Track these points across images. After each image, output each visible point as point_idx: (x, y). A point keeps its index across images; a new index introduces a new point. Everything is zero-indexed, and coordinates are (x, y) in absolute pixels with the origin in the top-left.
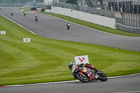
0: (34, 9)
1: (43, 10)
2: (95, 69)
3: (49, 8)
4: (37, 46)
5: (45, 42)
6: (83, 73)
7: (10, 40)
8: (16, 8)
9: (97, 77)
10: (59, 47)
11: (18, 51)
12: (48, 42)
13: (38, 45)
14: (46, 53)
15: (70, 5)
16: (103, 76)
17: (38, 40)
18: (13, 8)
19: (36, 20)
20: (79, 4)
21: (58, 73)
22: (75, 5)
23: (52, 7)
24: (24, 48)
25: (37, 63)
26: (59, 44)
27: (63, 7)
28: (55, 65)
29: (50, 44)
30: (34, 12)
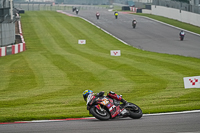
0: (126, 9)
1: (139, 11)
2: (122, 101)
3: (148, 7)
4: (130, 62)
5: (142, 55)
6: (102, 106)
7: (91, 52)
8: (101, 7)
9: (124, 112)
10: (161, 64)
11: (104, 68)
12: (145, 56)
13: (132, 60)
14: (142, 71)
15: (179, 3)
16: (135, 111)
17: (132, 53)
18: (96, 7)
19: (134, 25)
20: (192, 2)
21: (159, 101)
22: (185, 4)
23: (153, 7)
24: (112, 64)
25: (130, 86)
26: (161, 59)
27: (168, 6)
28: (155, 90)
29: (149, 59)
30: (126, 12)
